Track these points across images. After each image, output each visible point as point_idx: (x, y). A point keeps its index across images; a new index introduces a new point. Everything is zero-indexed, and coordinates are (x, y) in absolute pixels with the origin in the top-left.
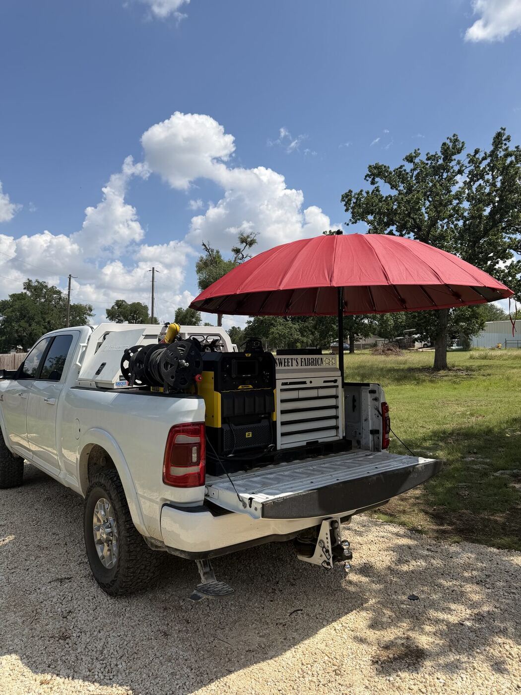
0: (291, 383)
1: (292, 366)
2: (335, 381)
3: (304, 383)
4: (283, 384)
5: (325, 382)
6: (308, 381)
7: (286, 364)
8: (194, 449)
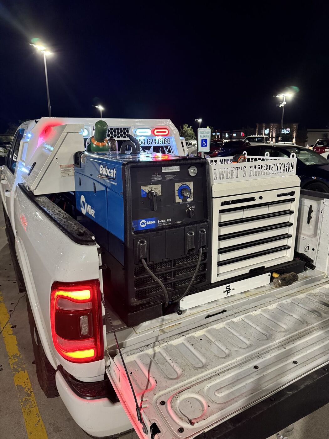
0: (234, 202)
1: (237, 177)
2: (293, 193)
3: (253, 199)
4: (223, 204)
5: (279, 196)
6: (257, 196)
7: (229, 175)
8: (84, 319)
